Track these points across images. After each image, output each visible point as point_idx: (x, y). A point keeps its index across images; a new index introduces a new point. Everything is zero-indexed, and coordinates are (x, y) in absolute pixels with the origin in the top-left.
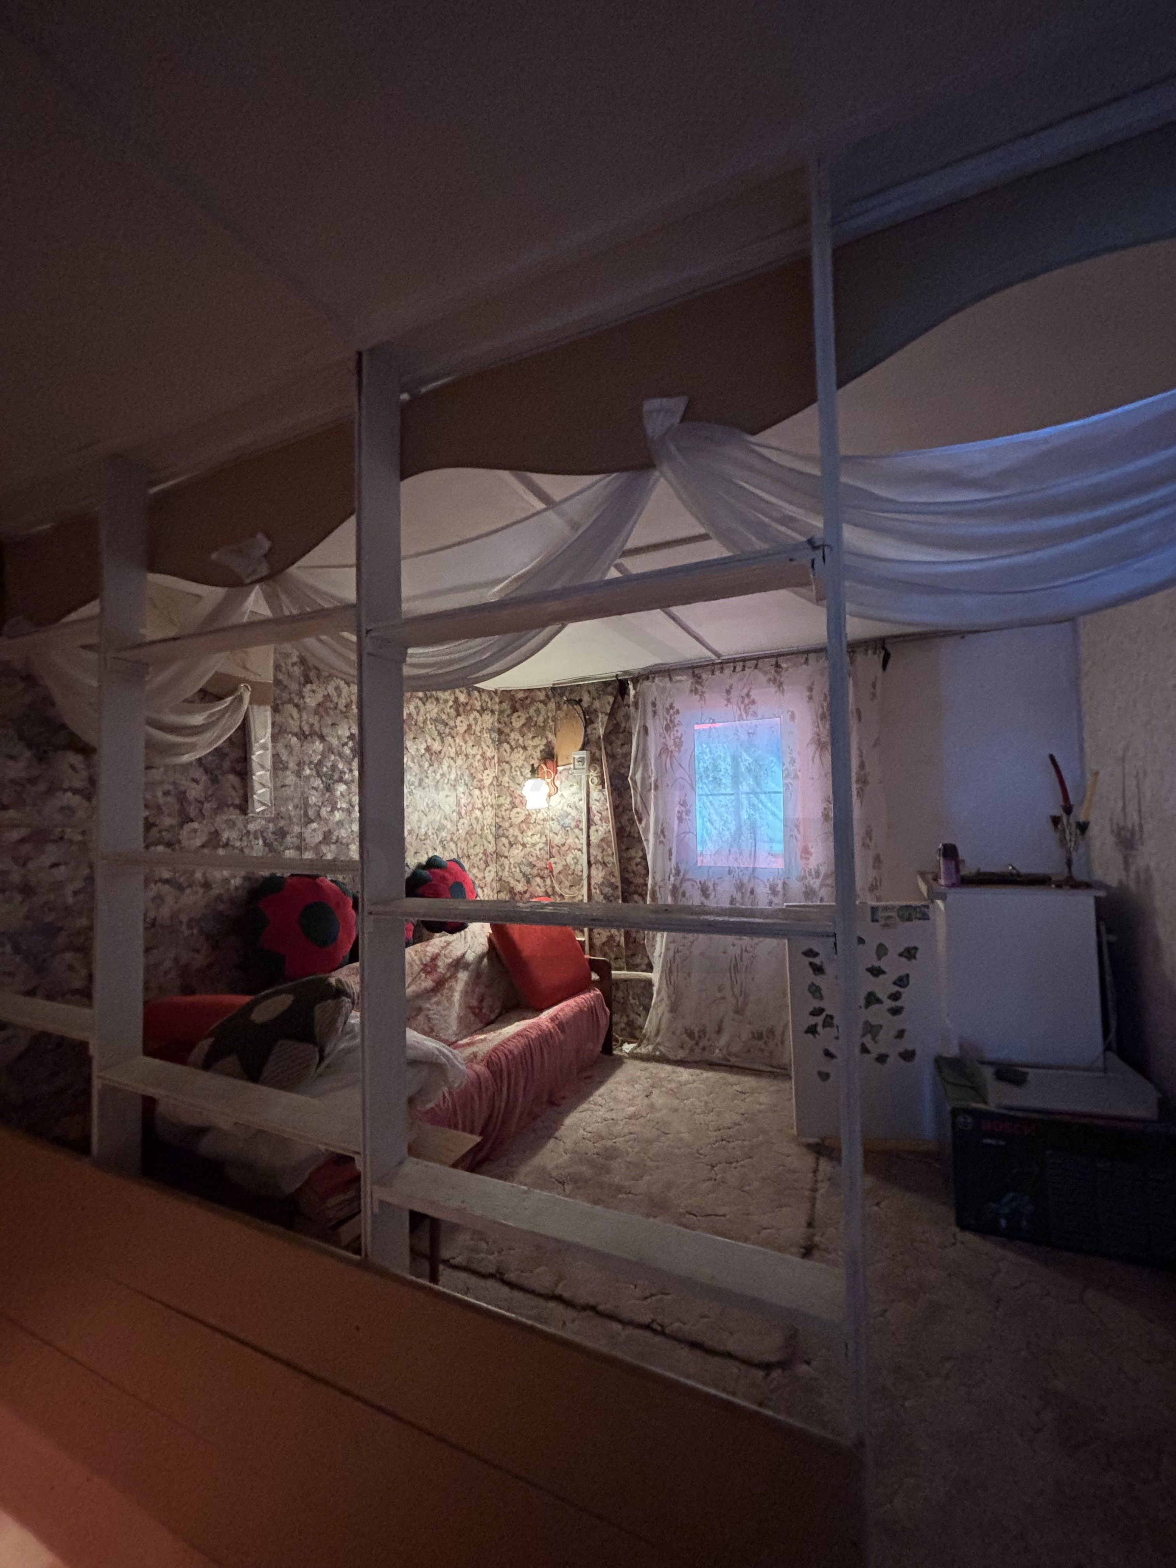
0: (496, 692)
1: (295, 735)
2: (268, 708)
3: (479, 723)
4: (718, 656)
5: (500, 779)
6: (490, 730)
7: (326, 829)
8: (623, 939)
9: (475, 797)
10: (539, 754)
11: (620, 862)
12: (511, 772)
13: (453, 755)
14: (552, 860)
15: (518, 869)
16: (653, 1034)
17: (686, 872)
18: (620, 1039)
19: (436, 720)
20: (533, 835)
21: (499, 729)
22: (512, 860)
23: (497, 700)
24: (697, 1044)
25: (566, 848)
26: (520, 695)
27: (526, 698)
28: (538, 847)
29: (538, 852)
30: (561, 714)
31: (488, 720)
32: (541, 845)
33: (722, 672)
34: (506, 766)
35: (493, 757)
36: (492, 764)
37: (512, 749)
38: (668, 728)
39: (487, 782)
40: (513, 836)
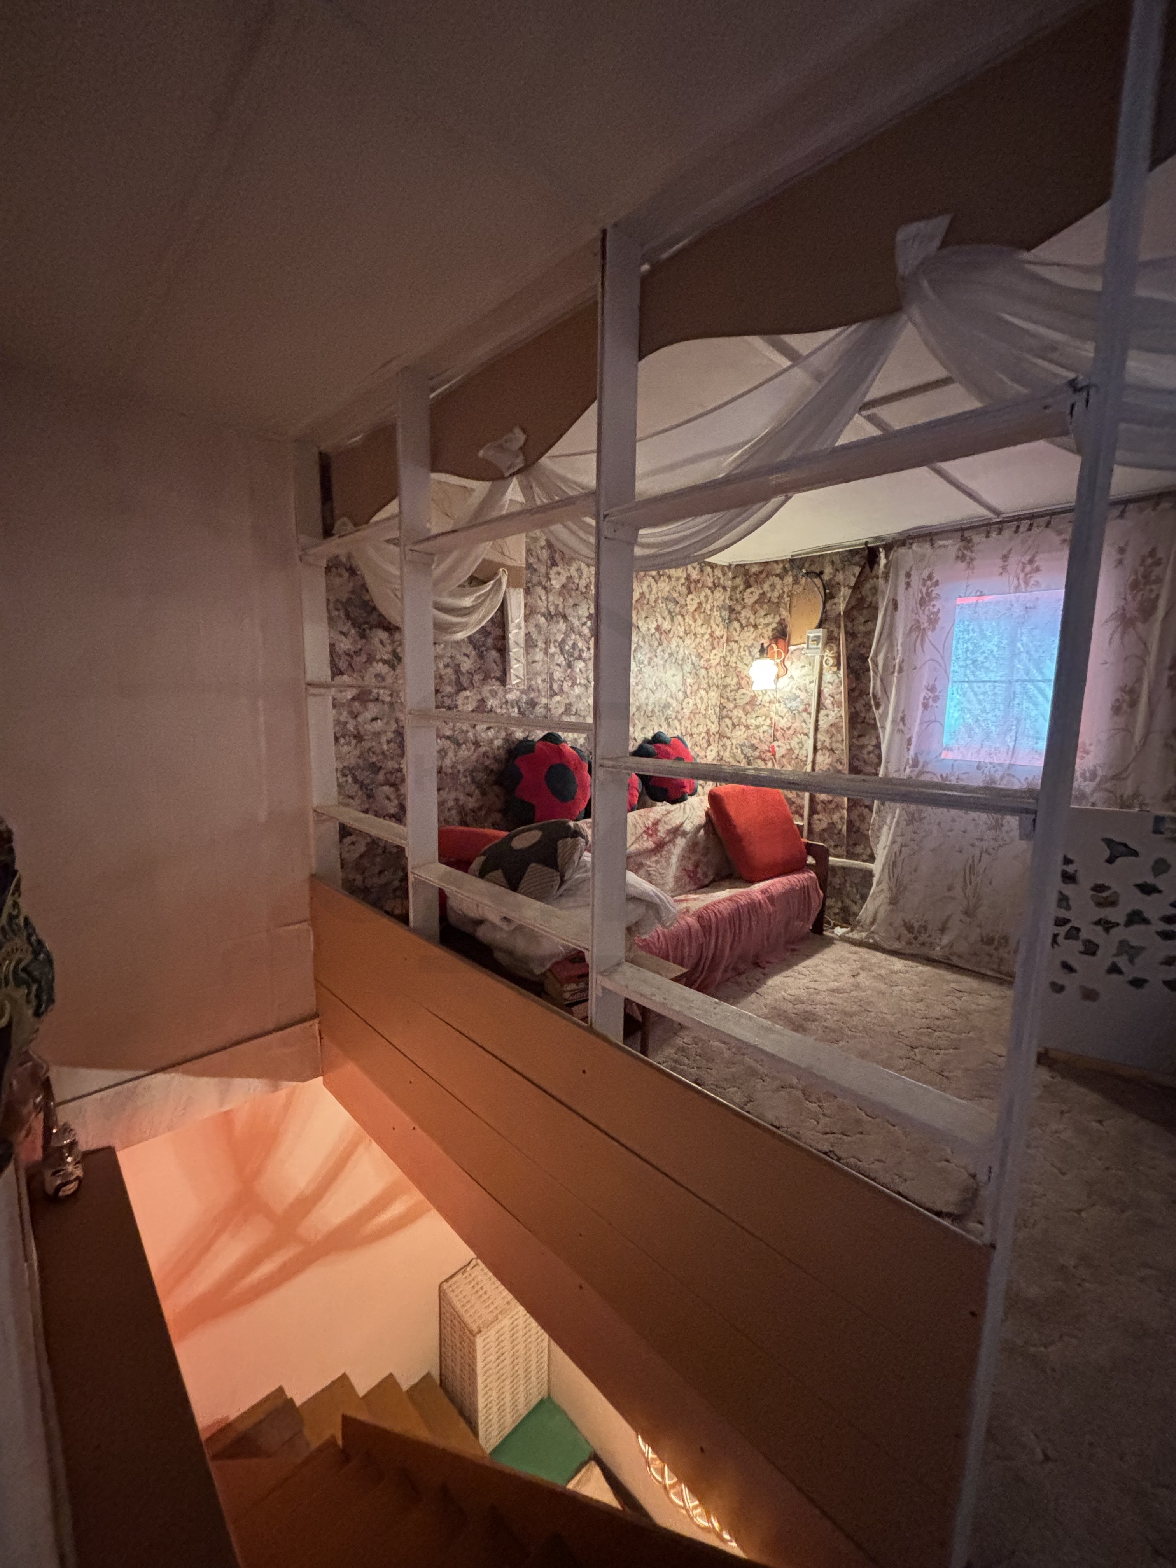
0: (729, 567)
1: (543, 615)
2: (522, 590)
3: (710, 601)
4: (997, 513)
5: (728, 659)
6: (720, 608)
7: (567, 701)
8: (845, 828)
9: (701, 677)
10: (770, 634)
11: (850, 749)
12: (739, 652)
13: (681, 634)
14: (776, 744)
15: (739, 751)
16: (868, 922)
17: (926, 763)
18: (832, 922)
19: (667, 599)
20: (757, 717)
21: (730, 606)
22: (734, 741)
23: (730, 575)
24: (916, 938)
25: (791, 732)
26: (755, 569)
27: (761, 572)
28: (761, 730)
29: (762, 735)
30: (798, 589)
31: (720, 597)
32: (765, 728)
33: (999, 533)
34: (735, 646)
35: (722, 637)
36: (721, 644)
37: (742, 627)
38: (922, 603)
39: (714, 662)
40: (737, 717)
